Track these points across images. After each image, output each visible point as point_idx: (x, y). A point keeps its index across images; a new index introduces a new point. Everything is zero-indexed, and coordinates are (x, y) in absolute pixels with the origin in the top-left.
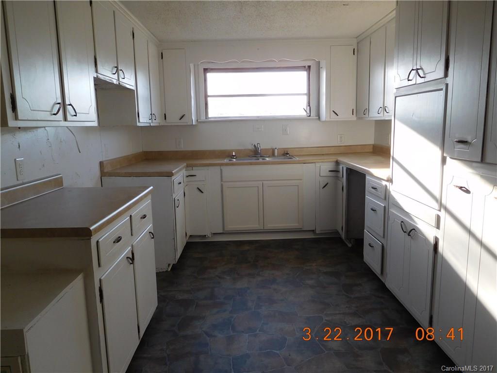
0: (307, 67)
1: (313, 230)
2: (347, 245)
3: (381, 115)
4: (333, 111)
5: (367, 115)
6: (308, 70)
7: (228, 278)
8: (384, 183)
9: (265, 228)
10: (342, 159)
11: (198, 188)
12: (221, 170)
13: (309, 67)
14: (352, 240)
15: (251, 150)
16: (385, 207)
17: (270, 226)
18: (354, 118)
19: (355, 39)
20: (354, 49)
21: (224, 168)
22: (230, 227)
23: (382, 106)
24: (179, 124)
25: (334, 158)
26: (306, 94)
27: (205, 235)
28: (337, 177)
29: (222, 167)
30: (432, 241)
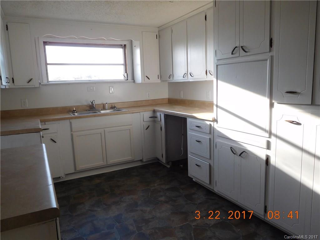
0: (123, 46)
1: (141, 160)
2: (166, 167)
3: (186, 78)
4: (146, 76)
5: (171, 79)
6: (124, 48)
7: (99, 209)
8: (208, 123)
9: (108, 164)
10: (157, 108)
11: (51, 139)
12: (71, 123)
13: (125, 45)
14: (170, 163)
15: (87, 106)
16: (210, 138)
17: (111, 161)
18: (159, 81)
19: (157, 29)
20: (157, 35)
21: (73, 121)
22: (81, 167)
23: (186, 73)
24: (27, 87)
25: (152, 108)
26: (123, 64)
27: (60, 177)
28: (155, 122)
29: (71, 120)
30: (264, 158)
